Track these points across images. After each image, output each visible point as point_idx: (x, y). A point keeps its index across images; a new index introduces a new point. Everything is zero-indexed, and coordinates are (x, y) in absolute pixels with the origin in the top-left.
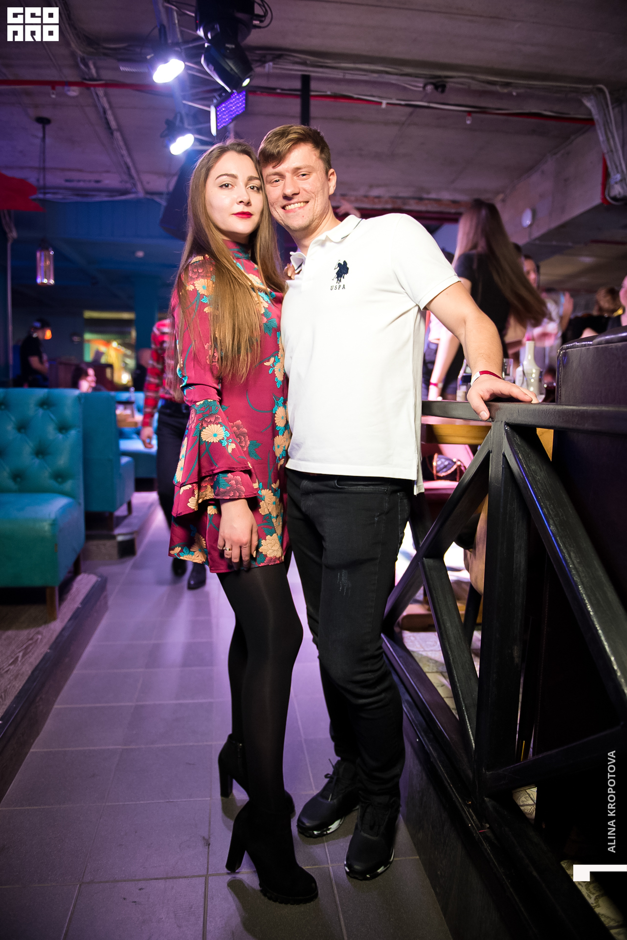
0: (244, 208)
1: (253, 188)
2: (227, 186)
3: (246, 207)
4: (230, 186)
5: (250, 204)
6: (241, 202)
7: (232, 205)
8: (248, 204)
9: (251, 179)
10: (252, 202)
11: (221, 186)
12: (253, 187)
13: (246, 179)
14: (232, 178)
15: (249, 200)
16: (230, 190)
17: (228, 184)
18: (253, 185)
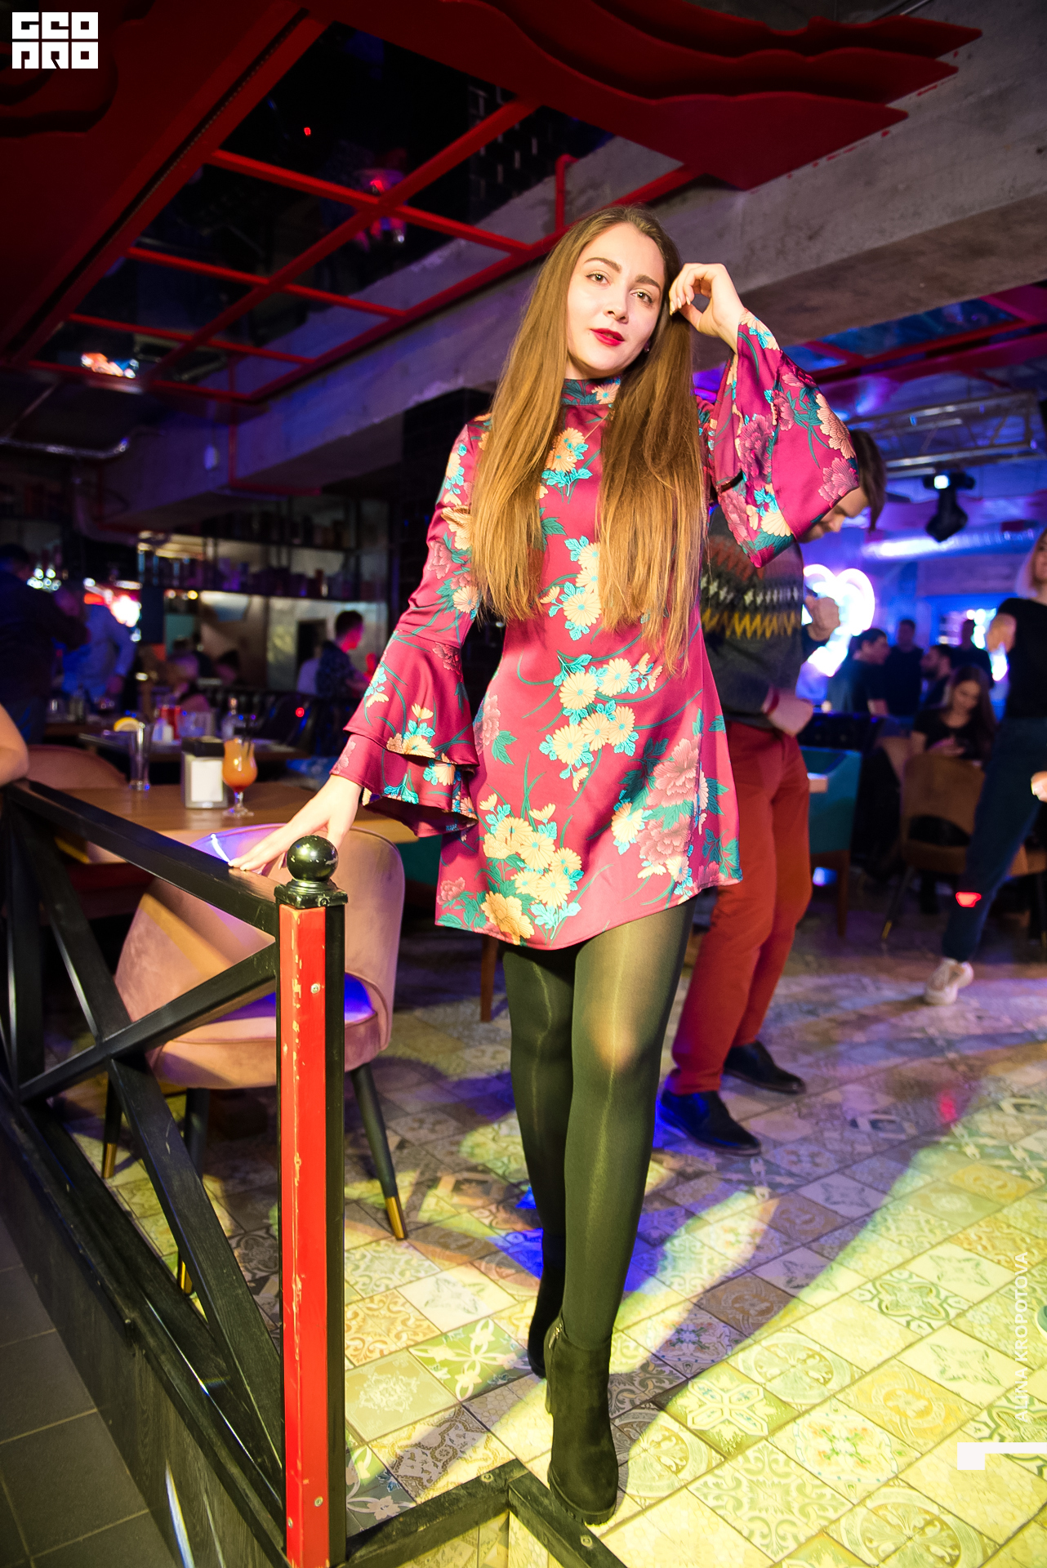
0: (612, 324)
1: (642, 296)
2: (600, 278)
3: (616, 323)
4: (604, 281)
5: (624, 321)
6: (610, 312)
7: (596, 312)
8: (622, 319)
9: (642, 280)
10: (632, 317)
11: (589, 276)
12: (644, 294)
13: (634, 278)
14: (611, 269)
15: (627, 313)
16: (601, 287)
17: (602, 277)
18: (642, 291)
